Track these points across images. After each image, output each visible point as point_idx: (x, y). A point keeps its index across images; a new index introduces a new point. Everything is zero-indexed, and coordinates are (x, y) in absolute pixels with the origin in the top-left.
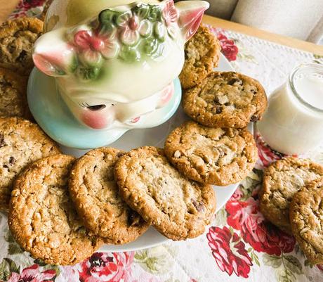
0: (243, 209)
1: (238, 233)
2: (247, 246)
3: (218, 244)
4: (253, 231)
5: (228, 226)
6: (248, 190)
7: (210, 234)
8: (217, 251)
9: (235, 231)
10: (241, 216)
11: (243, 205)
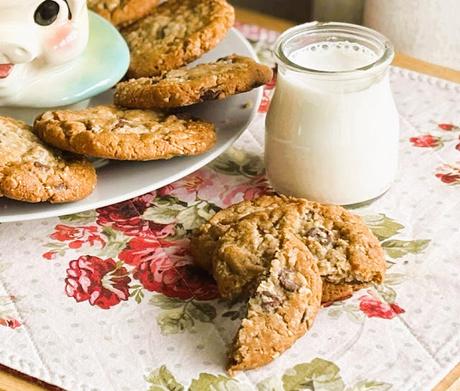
0: (159, 249)
1: (130, 268)
2: (134, 282)
3: (84, 273)
4: (160, 272)
5: (116, 259)
6: (189, 231)
7: (78, 261)
8: (77, 279)
9: (125, 265)
10: (151, 254)
11: (164, 245)
